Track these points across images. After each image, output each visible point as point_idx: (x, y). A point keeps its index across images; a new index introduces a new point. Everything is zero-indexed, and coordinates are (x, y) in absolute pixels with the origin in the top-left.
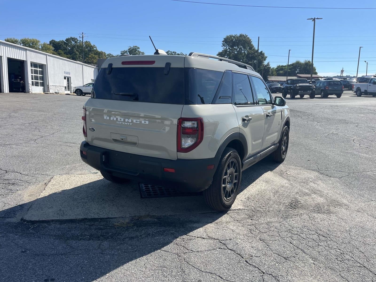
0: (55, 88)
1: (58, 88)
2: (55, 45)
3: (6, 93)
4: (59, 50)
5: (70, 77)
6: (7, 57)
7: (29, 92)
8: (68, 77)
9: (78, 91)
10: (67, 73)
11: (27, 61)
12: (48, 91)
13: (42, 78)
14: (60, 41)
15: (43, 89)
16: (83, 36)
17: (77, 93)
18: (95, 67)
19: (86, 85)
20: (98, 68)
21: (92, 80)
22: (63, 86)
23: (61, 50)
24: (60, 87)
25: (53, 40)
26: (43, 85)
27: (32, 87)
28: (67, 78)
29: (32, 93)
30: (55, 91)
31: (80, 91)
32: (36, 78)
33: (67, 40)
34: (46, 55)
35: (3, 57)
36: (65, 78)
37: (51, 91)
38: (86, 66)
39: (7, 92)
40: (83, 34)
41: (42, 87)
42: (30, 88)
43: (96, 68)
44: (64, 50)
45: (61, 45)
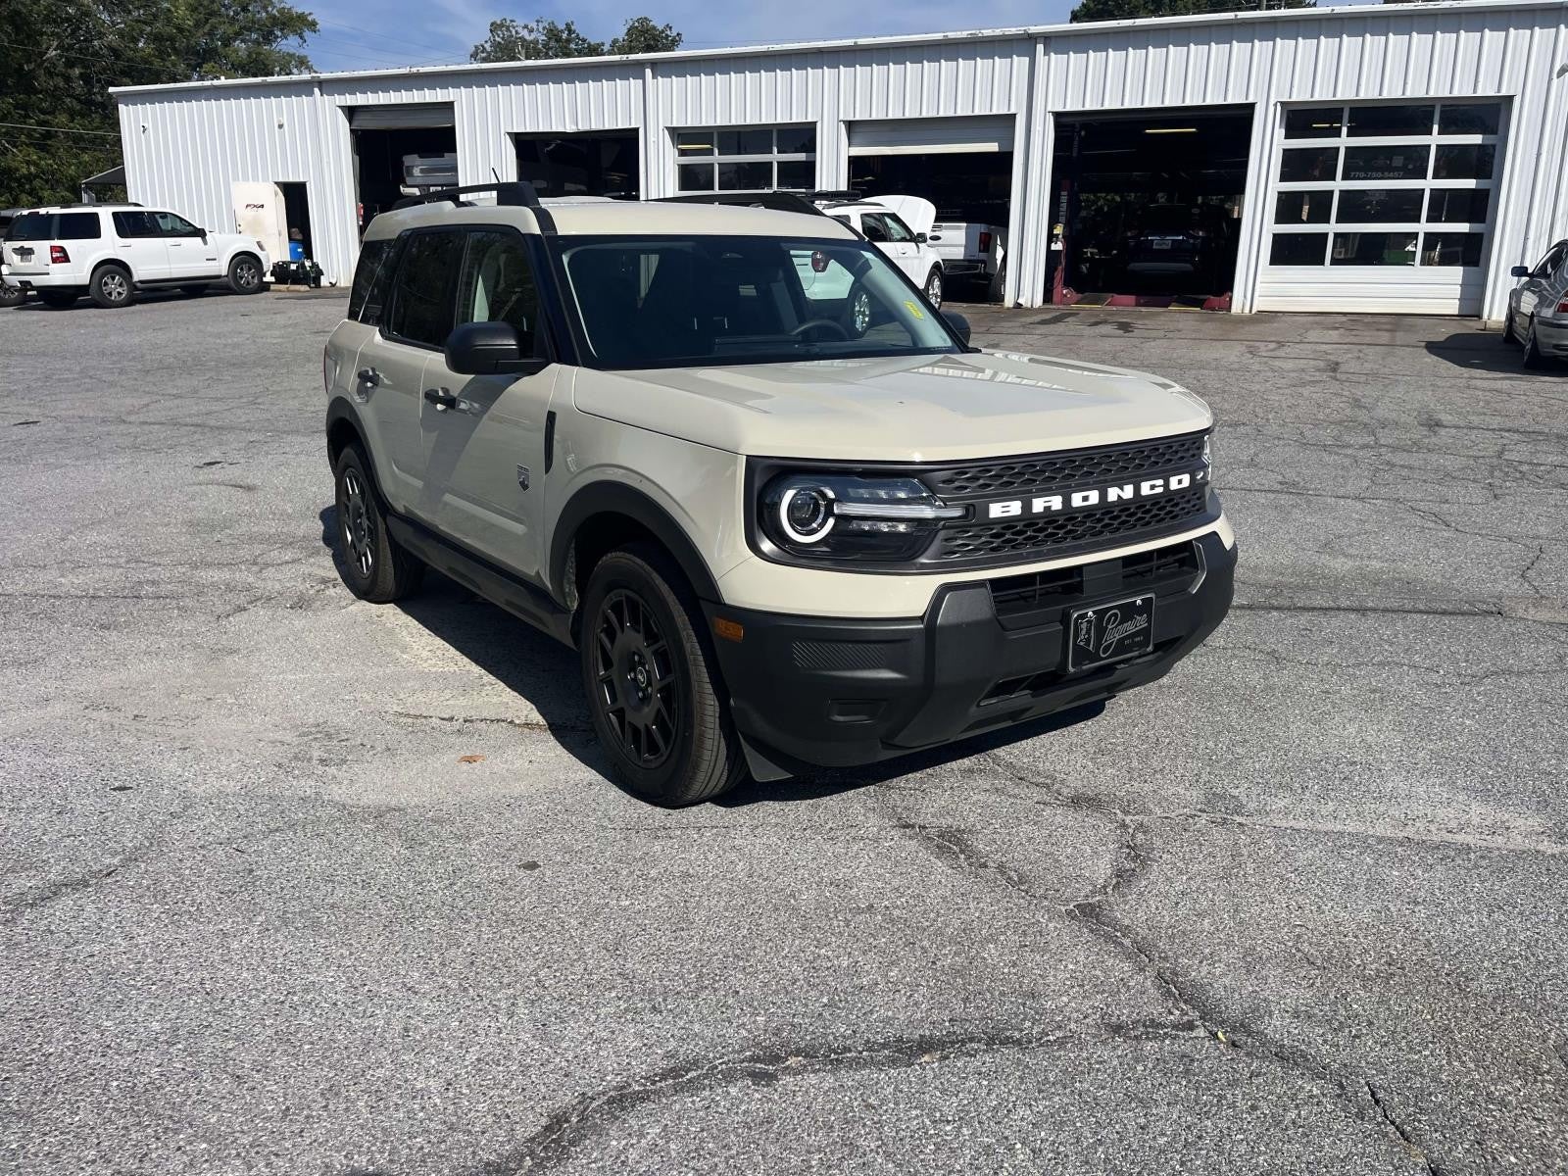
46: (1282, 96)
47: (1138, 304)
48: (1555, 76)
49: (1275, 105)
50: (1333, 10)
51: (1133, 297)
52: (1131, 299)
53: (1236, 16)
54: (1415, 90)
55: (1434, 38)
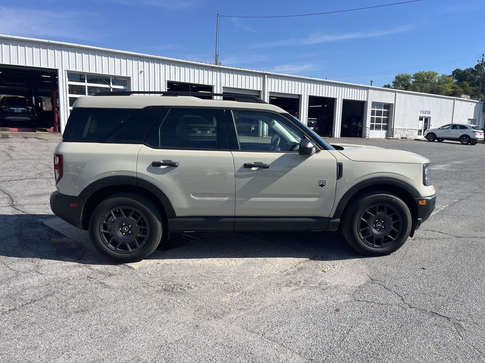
0: (403, 131)
1: (408, 132)
2: (459, 75)
3: (336, 138)
4: (464, 82)
5: (430, 118)
6: (343, 99)
7: (365, 137)
8: (426, 118)
9: (430, 136)
10: (425, 112)
11: (368, 101)
12: (391, 136)
13: (387, 121)
14: (467, 69)
15: (386, 133)
16: (483, 59)
17: (429, 138)
18: (478, 101)
19: (443, 127)
20: (484, 102)
21: (469, 119)
22: (416, 129)
23: (467, 81)
24: (410, 131)
25: (457, 70)
26: (386, 128)
27: (370, 130)
28: (424, 119)
29: (370, 139)
30: (403, 136)
31: (432, 135)
32: (378, 120)
33: (477, 67)
34: (395, 92)
35: (338, 99)
36: (421, 119)
37: (396, 136)
38: (461, 101)
39: (338, 137)
40: (483, 56)
41: (385, 131)
42: (366, 132)
43: (481, 102)
44: (470, 80)
45: (468, 74)
46: (67, 68)
47: (19, 131)
48: (139, 73)
49: (65, 70)
50: (80, 46)
51: (17, 128)
52: (16, 129)
53: (49, 41)
54: (105, 72)
55: (102, 57)
